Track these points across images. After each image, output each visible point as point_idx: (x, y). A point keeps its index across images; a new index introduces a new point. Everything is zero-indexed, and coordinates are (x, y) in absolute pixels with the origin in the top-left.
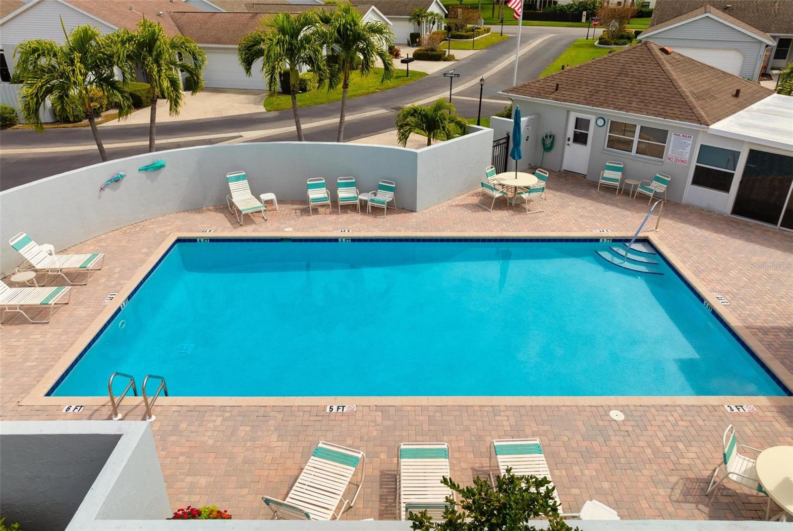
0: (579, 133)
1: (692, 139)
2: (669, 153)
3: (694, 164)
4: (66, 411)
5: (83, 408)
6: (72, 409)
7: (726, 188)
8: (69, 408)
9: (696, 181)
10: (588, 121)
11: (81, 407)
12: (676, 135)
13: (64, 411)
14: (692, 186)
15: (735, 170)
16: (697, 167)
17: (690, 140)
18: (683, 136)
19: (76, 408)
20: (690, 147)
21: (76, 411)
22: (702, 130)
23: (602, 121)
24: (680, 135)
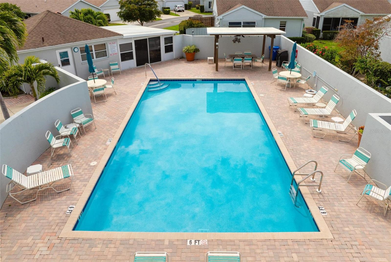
0: (63, 60)
1: (116, 44)
2: (110, 52)
3: (120, 53)
4: (326, 213)
5: (320, 207)
6: (323, 211)
7: (132, 58)
8: (323, 213)
9: (123, 59)
10: (66, 52)
11: (319, 208)
12: (110, 44)
13: (326, 214)
14: (122, 62)
15: (132, 50)
16: (121, 54)
17: (115, 44)
18: (112, 43)
19: (322, 210)
20: (116, 47)
21: (323, 209)
22: (118, 38)
23: (77, 49)
24: (111, 44)
